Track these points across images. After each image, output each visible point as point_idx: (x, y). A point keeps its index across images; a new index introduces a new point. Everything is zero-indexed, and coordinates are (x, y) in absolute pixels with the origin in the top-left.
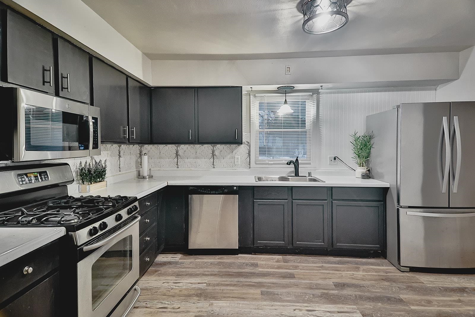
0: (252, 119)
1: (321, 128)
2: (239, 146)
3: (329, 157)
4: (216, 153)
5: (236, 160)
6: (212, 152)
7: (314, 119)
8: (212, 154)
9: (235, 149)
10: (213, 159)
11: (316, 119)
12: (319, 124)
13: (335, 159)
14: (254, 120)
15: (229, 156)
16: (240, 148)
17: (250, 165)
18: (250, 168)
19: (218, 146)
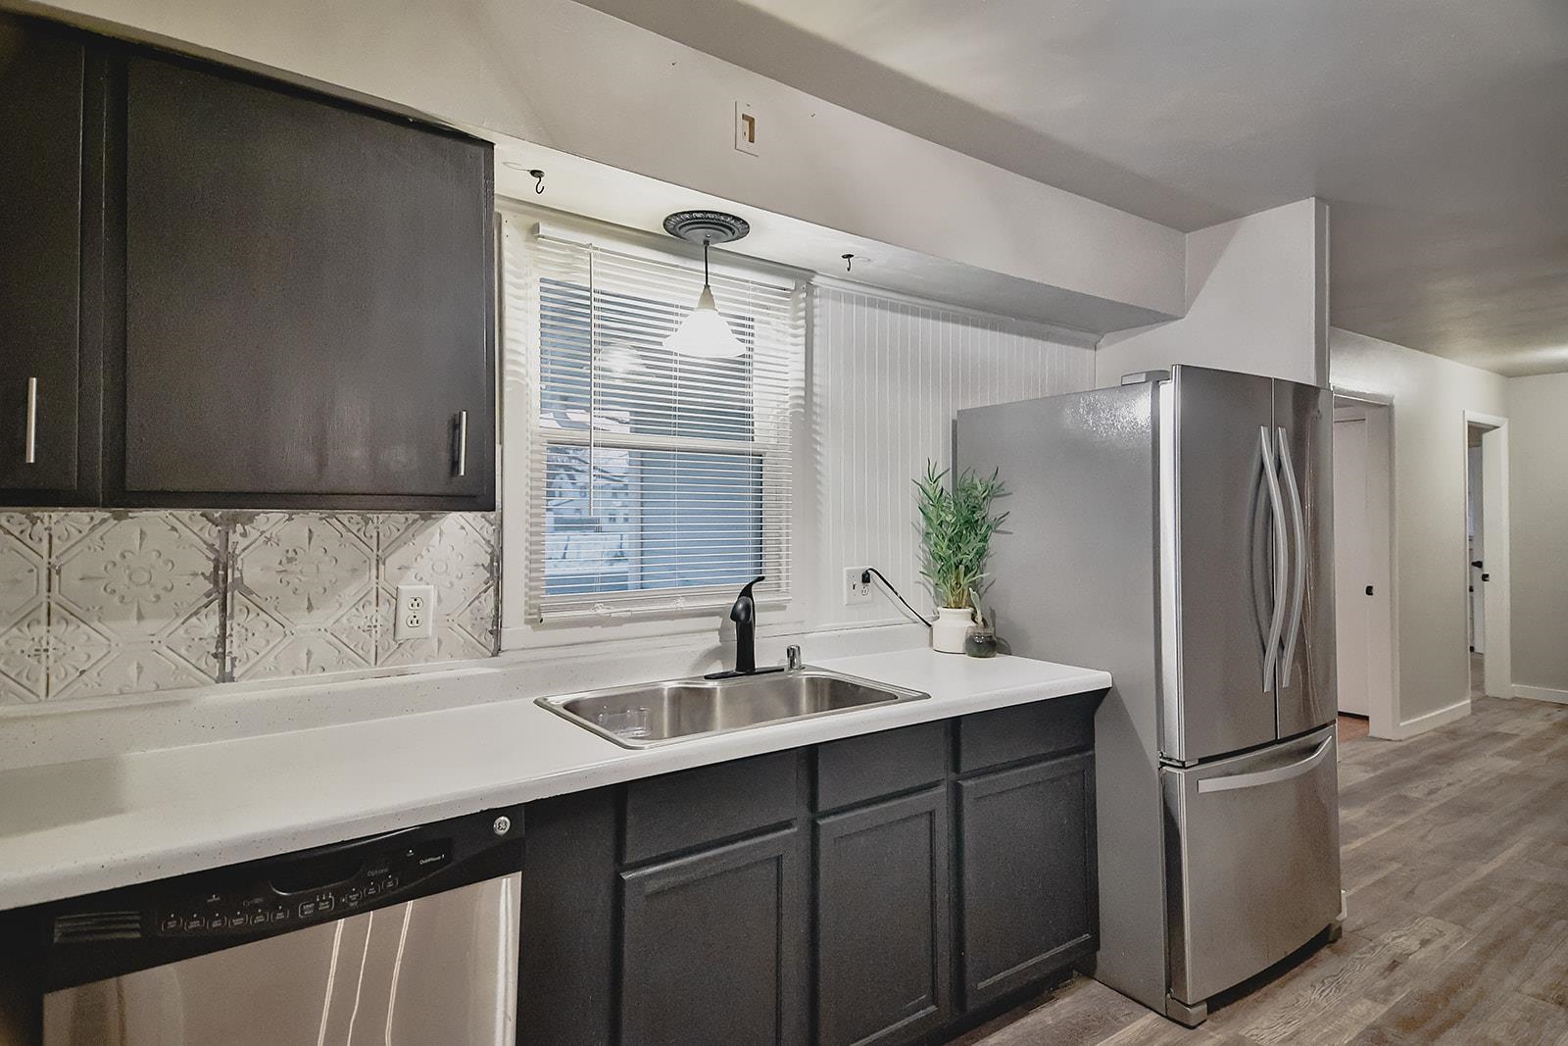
0: (515, 363)
1: (817, 443)
2: (425, 518)
3: (849, 572)
4: (252, 568)
5: (405, 613)
6: (216, 561)
7: (796, 401)
8: (214, 578)
9: (396, 543)
10: (216, 620)
11: (802, 402)
12: (814, 426)
13: (866, 579)
14: (523, 371)
15: (353, 589)
16: (433, 535)
17: (496, 633)
18: (497, 651)
19: (270, 521)
